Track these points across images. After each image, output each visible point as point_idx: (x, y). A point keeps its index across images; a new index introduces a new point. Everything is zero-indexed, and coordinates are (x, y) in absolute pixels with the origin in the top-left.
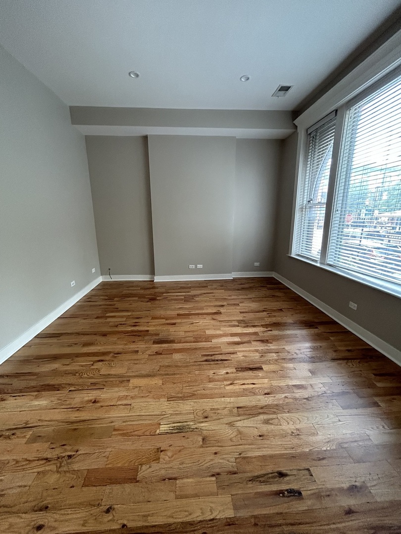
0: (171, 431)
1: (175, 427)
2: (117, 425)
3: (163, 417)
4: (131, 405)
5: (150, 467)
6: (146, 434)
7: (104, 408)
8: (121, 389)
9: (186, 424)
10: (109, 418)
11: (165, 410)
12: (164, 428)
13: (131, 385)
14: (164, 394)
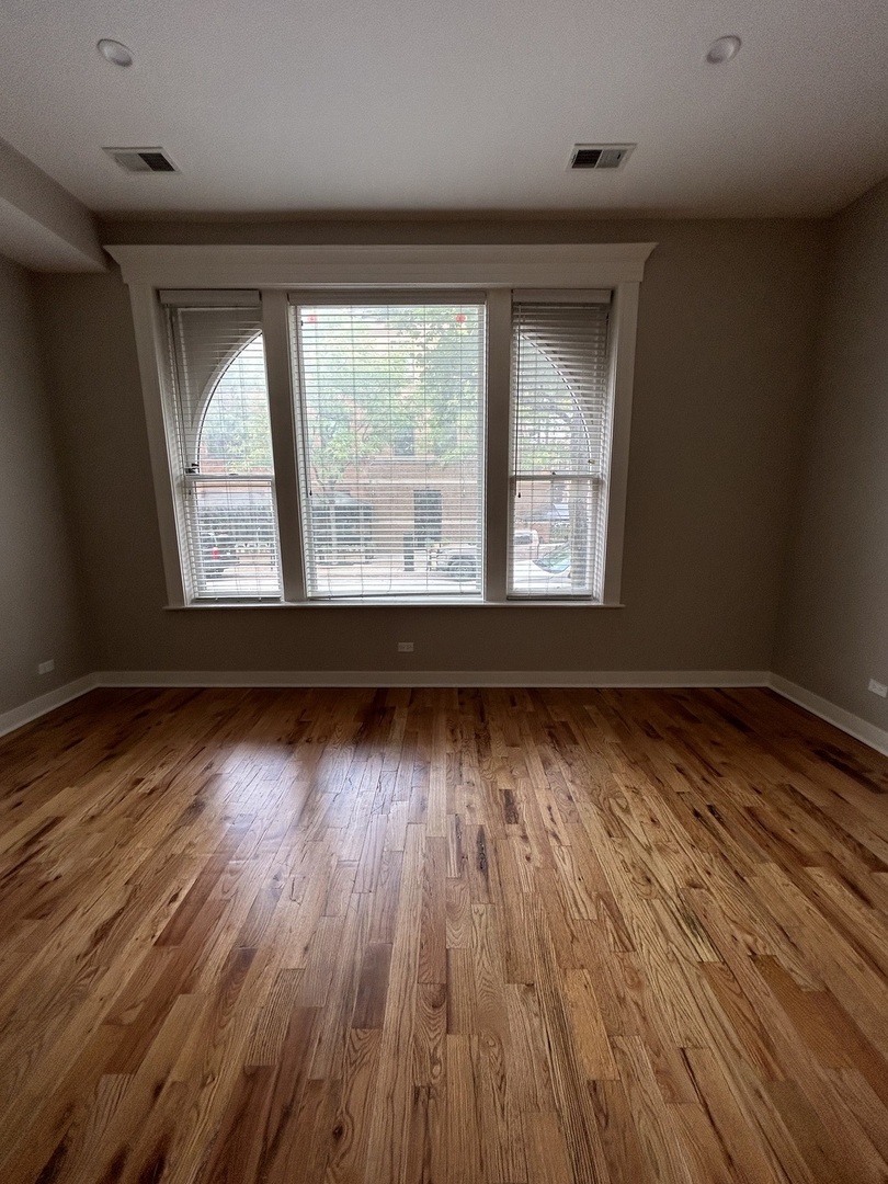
0: (706, 939)
1: (693, 933)
2: (756, 1077)
3: (680, 958)
4: (683, 1050)
5: (792, 970)
6: (739, 991)
7: (730, 1149)
8: (636, 1107)
9: (677, 914)
10: (751, 1112)
11: (664, 957)
12: (707, 955)
13: (611, 1072)
14: (616, 961)
